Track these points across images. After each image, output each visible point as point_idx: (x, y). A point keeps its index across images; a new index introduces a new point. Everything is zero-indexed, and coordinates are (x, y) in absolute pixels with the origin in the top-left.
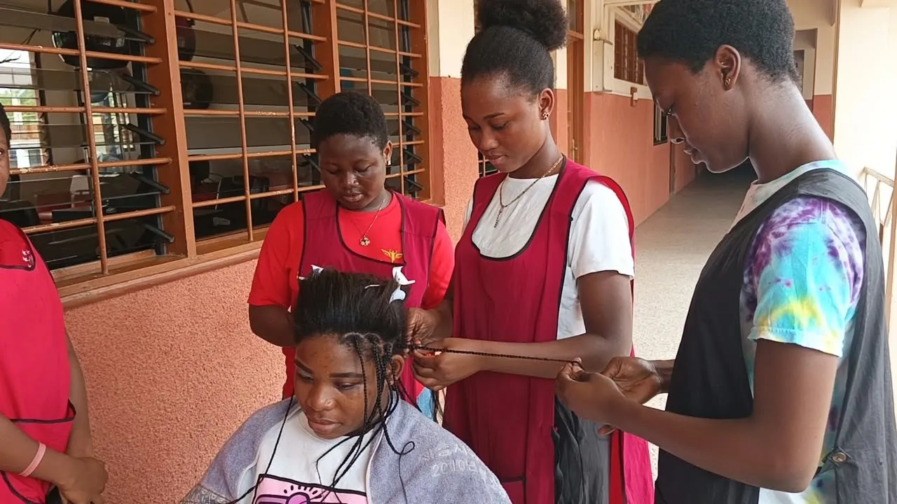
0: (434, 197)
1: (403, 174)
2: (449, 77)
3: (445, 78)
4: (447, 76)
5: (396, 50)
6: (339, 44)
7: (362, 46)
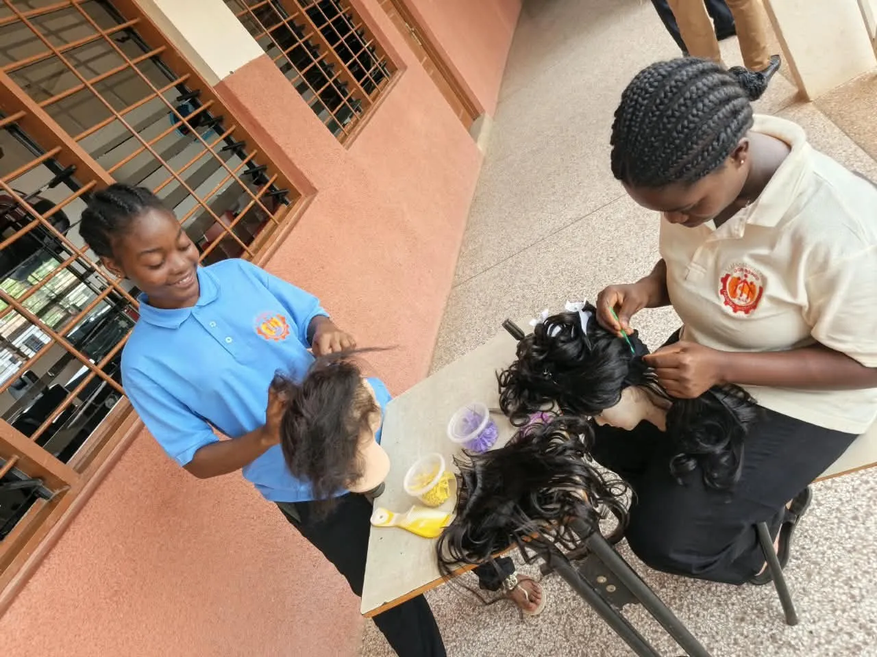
0: (304, 192)
1: (257, 198)
2: (231, 72)
3: (228, 77)
4: (229, 73)
5: (155, 92)
6: (77, 141)
7: (111, 119)
